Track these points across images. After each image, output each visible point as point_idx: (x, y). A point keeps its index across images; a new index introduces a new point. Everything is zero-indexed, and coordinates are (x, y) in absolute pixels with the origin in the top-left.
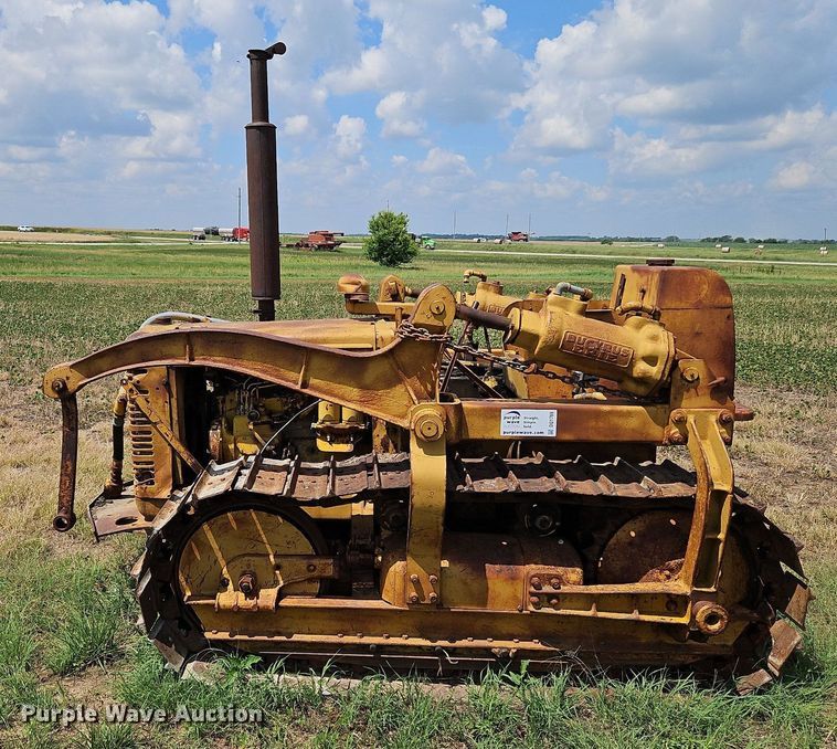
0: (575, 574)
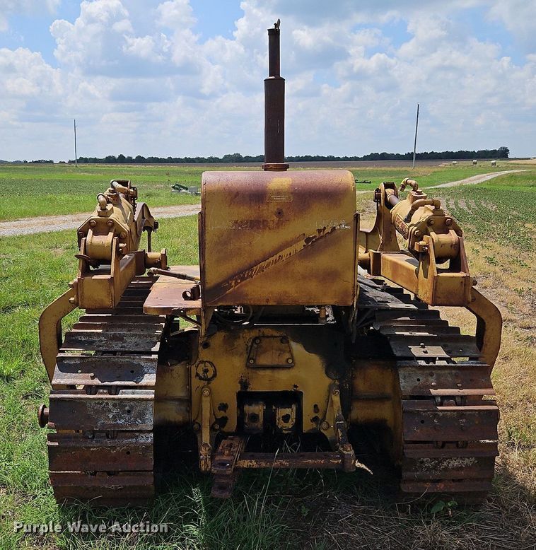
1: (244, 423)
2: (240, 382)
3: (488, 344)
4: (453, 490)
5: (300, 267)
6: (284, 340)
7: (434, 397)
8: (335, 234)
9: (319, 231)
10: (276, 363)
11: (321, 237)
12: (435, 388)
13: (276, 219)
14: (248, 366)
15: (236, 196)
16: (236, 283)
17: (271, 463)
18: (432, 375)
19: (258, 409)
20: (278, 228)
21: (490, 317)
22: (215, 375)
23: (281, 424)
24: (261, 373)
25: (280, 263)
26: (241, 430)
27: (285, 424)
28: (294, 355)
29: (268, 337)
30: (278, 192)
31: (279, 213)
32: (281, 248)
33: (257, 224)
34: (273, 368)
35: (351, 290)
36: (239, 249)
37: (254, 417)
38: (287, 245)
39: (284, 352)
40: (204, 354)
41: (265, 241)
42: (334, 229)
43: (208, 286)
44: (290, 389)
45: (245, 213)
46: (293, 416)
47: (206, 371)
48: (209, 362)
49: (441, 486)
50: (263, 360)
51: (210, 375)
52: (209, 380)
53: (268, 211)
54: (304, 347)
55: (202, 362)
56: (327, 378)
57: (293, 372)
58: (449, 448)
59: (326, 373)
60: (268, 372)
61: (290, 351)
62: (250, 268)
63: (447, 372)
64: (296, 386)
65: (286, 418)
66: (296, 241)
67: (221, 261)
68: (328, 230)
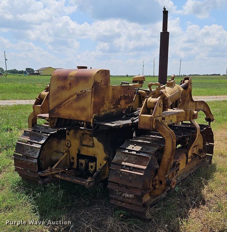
1: (79, 166)
2: (78, 150)
3: (167, 150)
4: (127, 207)
5: (75, 105)
6: (91, 136)
7: (123, 165)
8: (86, 93)
9: (81, 91)
10: (88, 144)
11: (81, 94)
12: (125, 162)
13: (69, 86)
14: (80, 144)
15: (59, 77)
16: (57, 109)
17: (65, 178)
18: (127, 156)
19: (83, 161)
20: (69, 89)
21: (167, 137)
22: (71, 146)
23: (90, 169)
24: (84, 147)
25: (69, 103)
26: (77, 169)
27: (91, 169)
28: (94, 142)
29: (86, 134)
30: (71, 77)
31: (70, 84)
32: (70, 97)
33: (63, 88)
34: (88, 146)
35: (90, 116)
36: (58, 97)
37: (82, 164)
38: (71, 96)
39: (91, 140)
40: (68, 137)
41: (65, 94)
42: (85, 91)
43: (50, 109)
44: (93, 156)
45: (61, 84)
46: (94, 167)
47: (68, 144)
48: (69, 140)
49: (124, 204)
50: (85, 143)
51: (69, 145)
52: (69, 147)
53: (67, 83)
54: (97, 140)
55: (67, 140)
56: (104, 154)
57: (94, 149)
58: (123, 188)
59: (105, 152)
60: (86, 148)
61: (93, 141)
62: (61, 104)
63: (133, 156)
64: (94, 155)
65: (92, 167)
66: (74, 95)
67: (53, 101)
68: (84, 91)
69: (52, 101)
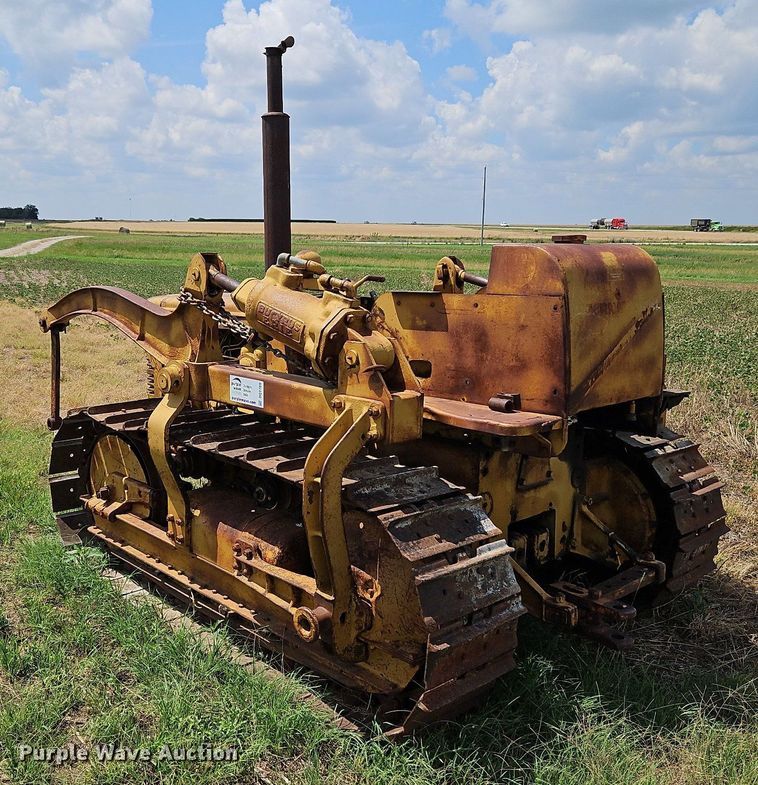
0: (272, 551)
2: (510, 512)
5: (633, 356)
8: (653, 316)
9: (644, 313)
10: (539, 480)
11: (647, 319)
13: (615, 301)
16: (592, 382)
19: (523, 542)
20: (619, 311)
22: (491, 509)
23: (539, 554)
24: (527, 495)
25: (621, 353)
27: (541, 553)
30: (614, 270)
31: (618, 294)
32: (621, 336)
33: (603, 309)
34: (536, 487)
36: (594, 340)
38: (624, 332)
39: (545, 464)
40: (483, 484)
41: (611, 327)
42: (652, 310)
44: (547, 508)
45: (594, 295)
48: (487, 493)
50: (531, 479)
53: (611, 292)
55: (482, 494)
57: (549, 487)
59: (572, 482)
61: (549, 463)
62: (601, 362)
64: (551, 504)
65: (543, 545)
66: (630, 327)
67: (582, 356)
68: (649, 312)
69: (580, 357)
